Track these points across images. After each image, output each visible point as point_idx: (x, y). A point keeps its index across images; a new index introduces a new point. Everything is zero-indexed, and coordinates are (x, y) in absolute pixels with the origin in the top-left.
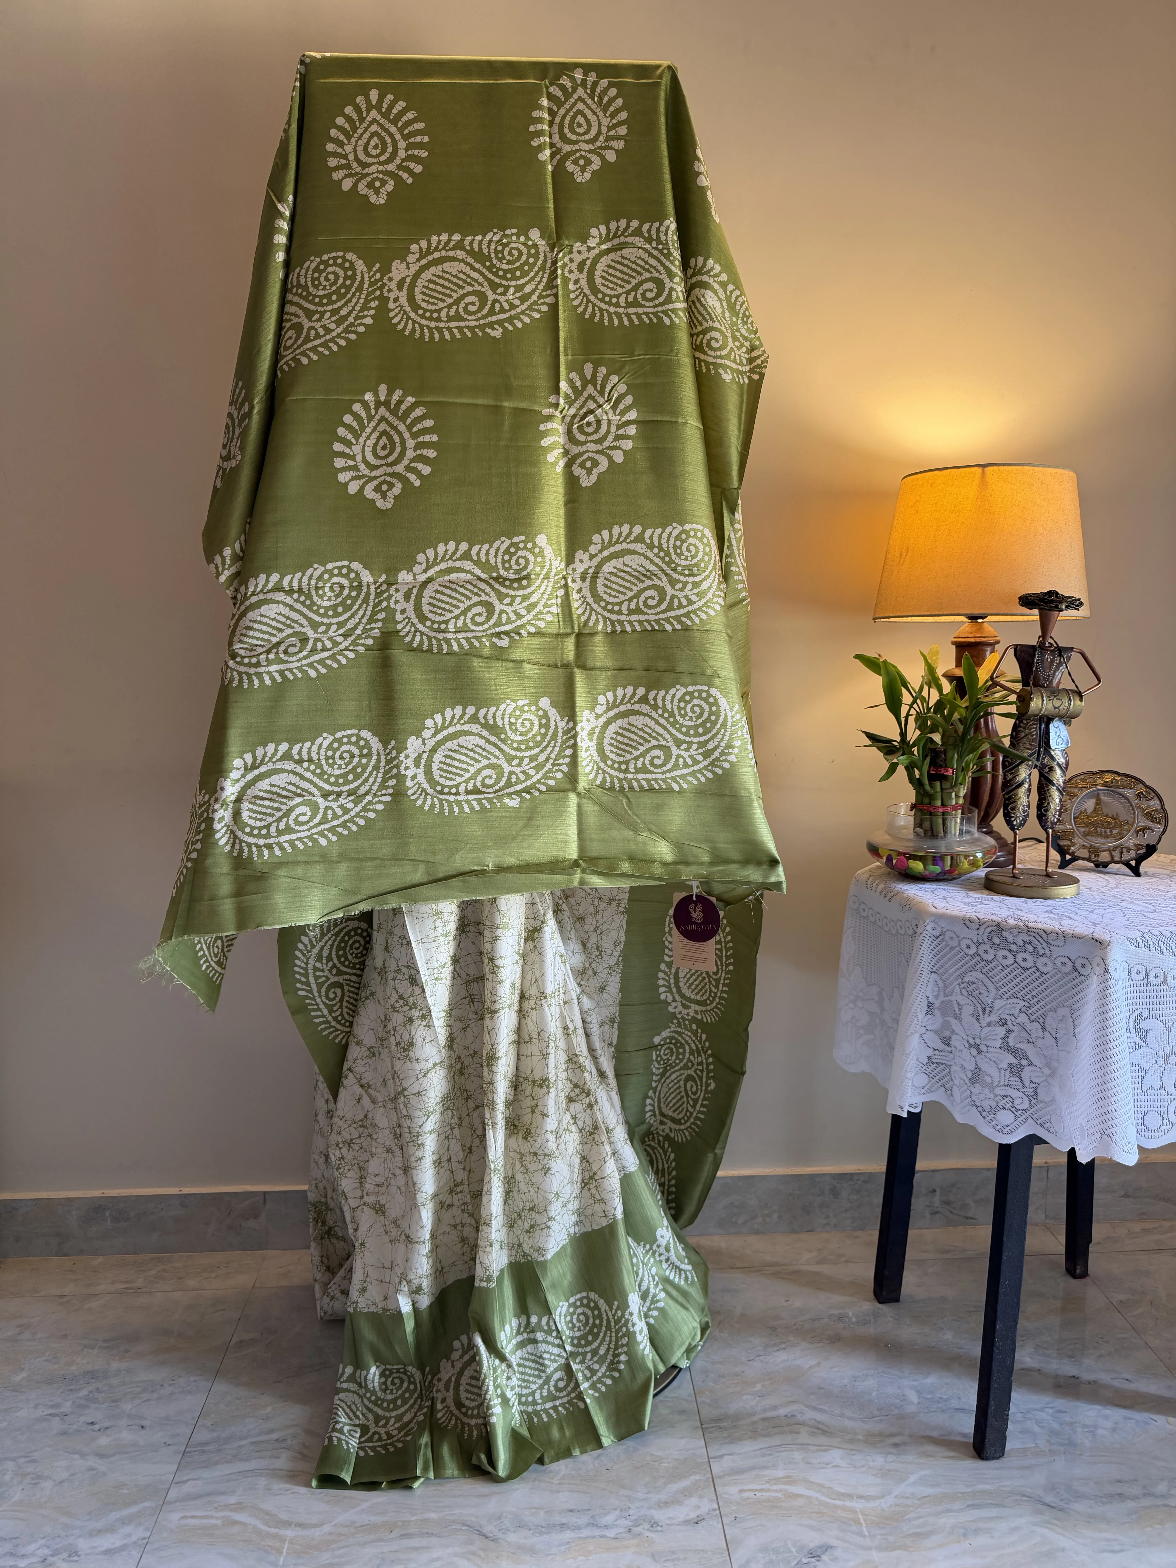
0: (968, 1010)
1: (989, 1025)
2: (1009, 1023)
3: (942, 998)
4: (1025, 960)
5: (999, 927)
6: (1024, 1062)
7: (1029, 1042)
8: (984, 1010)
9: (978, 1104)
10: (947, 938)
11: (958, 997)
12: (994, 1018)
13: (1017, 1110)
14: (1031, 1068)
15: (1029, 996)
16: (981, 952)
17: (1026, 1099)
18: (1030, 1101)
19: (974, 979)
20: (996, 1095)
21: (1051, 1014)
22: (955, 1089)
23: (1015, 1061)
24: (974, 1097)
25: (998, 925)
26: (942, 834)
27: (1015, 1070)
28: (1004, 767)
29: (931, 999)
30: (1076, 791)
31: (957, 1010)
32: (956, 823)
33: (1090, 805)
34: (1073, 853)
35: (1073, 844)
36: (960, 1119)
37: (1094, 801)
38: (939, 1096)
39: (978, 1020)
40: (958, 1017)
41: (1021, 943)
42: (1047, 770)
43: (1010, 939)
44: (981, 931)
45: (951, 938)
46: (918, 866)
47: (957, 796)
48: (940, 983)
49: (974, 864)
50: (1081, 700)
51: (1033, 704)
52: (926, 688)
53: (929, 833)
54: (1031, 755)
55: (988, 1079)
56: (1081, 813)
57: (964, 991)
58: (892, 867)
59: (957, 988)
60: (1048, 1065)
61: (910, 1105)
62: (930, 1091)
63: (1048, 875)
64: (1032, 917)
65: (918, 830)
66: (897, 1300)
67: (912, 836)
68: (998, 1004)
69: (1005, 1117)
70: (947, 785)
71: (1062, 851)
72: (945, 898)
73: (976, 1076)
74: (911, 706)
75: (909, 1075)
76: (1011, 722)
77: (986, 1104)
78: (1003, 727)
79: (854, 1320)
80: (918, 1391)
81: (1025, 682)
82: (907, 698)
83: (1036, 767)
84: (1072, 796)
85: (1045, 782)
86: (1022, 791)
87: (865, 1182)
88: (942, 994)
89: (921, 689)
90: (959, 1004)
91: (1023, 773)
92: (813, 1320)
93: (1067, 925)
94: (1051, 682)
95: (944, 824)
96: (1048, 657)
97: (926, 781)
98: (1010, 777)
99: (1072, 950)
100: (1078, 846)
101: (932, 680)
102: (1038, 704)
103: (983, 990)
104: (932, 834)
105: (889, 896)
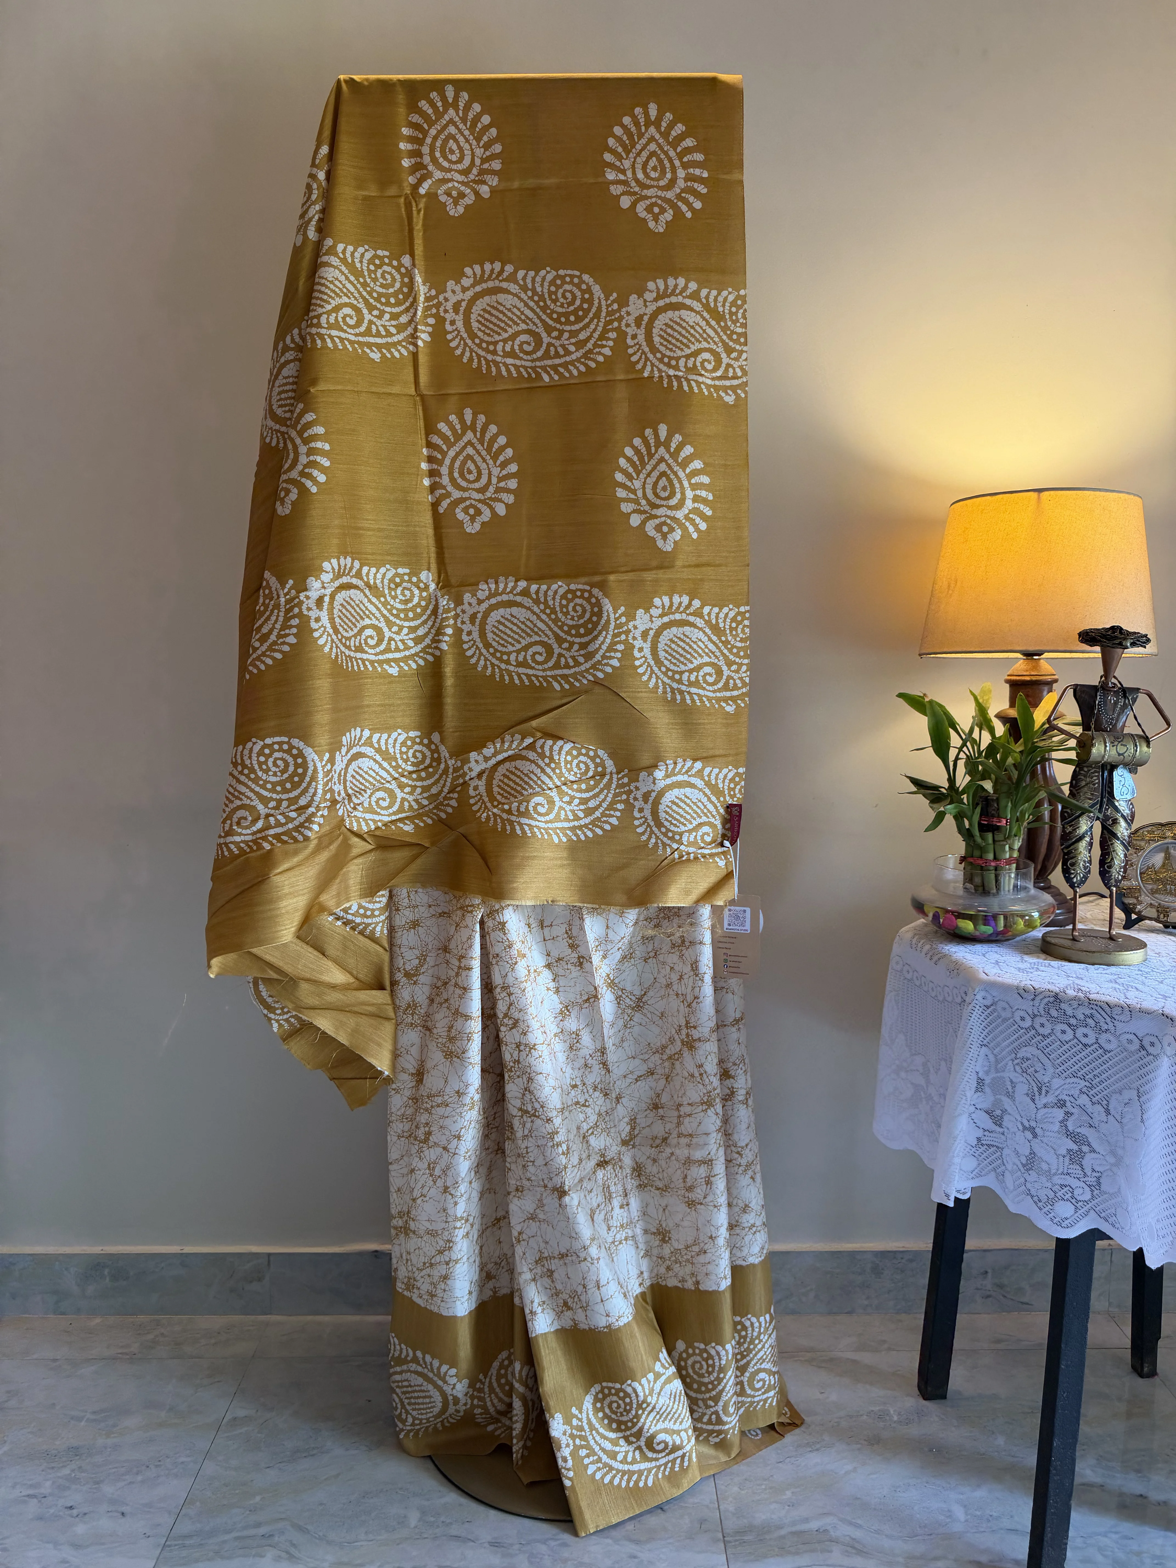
0: (1022, 1089)
1: (1045, 1106)
2: (1068, 1104)
3: (993, 1075)
4: (1086, 1036)
5: (1057, 998)
6: (1085, 1149)
7: (1091, 1126)
8: (1040, 1089)
9: (1033, 1192)
10: (999, 1009)
11: (1010, 1074)
12: (1051, 1099)
13: (1078, 1201)
14: (1093, 1155)
15: (1091, 1076)
16: (1037, 1026)
17: (1087, 1189)
18: (1092, 1191)
19: (1029, 1056)
20: (1054, 1185)
21: (1115, 1096)
22: (1007, 1174)
23: (1075, 1147)
24: (1029, 1185)
25: (1056, 996)
26: (995, 891)
27: (1075, 1157)
28: (1063, 818)
29: (980, 1075)
30: (1143, 843)
31: (1010, 1088)
32: (1010, 878)
33: (1158, 859)
34: (1140, 912)
35: (1140, 903)
36: (1013, 1208)
37: (1162, 855)
38: (989, 1181)
39: (1033, 1100)
40: (1011, 1096)
41: (1082, 1017)
42: (1110, 822)
43: (1069, 1012)
44: (1036, 1003)
45: (1004, 1009)
46: (968, 926)
47: (1011, 849)
48: (991, 1057)
49: (1030, 925)
50: (1148, 746)
51: (1094, 750)
52: (977, 730)
53: (981, 889)
54: (1092, 806)
55: (1044, 1166)
56: (1149, 868)
57: (1018, 1068)
58: (940, 926)
59: (1010, 1063)
60: (1113, 1153)
61: (958, 1191)
62: (979, 1175)
63: (1112, 938)
64: (1093, 988)
65: (968, 885)
66: (944, 1397)
67: (961, 892)
68: (1057, 1083)
69: (1065, 1209)
70: (1000, 837)
71: (1127, 910)
72: (997, 963)
73: (1031, 1162)
74: (960, 749)
75: (957, 1160)
76: (1071, 768)
77: (1042, 1194)
78: (1063, 774)
79: (895, 1418)
80: (965, 1506)
81: (1086, 726)
82: (955, 740)
83: (1098, 819)
84: (1138, 849)
85: (1108, 835)
86: (1083, 845)
87: (911, 1261)
88: (993, 1070)
89: (971, 730)
90: (1012, 1081)
91: (1084, 825)
92: (851, 1417)
93: (1133, 998)
94: (1115, 726)
95: (997, 881)
96: (1112, 699)
97: (976, 832)
98: (1069, 829)
99: (1141, 1027)
100: (1145, 903)
101: (983, 721)
102: (1100, 750)
103: (1038, 1066)
104: (983, 890)
105: (935, 958)
